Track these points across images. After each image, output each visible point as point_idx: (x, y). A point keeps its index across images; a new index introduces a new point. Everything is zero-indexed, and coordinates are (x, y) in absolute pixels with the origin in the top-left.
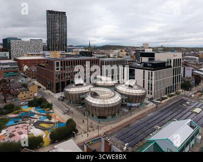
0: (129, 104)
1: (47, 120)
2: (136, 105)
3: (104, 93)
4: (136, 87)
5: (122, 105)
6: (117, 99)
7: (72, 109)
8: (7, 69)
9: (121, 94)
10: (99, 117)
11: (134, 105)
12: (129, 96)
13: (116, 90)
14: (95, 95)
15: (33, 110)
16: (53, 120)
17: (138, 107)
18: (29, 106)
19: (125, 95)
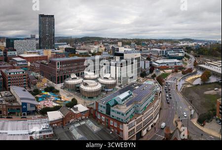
0: (106, 90)
1: (59, 99)
2: (110, 90)
3: (91, 83)
4: (110, 79)
5: (102, 90)
6: (99, 86)
7: (71, 94)
8: (21, 65)
9: (102, 84)
10: (89, 98)
11: (109, 90)
12: (106, 84)
13: (98, 81)
14: (86, 84)
15: (48, 93)
16: (62, 100)
17: (112, 91)
18: (45, 91)
19: (104, 84)
